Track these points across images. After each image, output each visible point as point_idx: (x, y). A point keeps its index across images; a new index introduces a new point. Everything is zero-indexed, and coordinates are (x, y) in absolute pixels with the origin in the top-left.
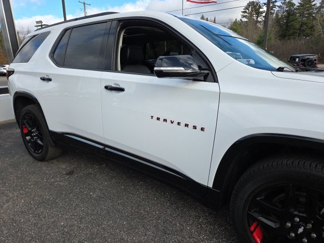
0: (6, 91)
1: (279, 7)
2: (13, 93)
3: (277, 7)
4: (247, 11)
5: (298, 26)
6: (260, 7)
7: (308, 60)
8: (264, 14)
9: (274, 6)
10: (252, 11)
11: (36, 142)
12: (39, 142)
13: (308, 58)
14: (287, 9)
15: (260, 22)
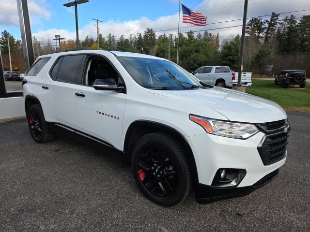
0: (21, 94)
1: (281, 24)
2: (25, 95)
3: (278, 24)
4: (250, 27)
5: (299, 42)
6: (262, 24)
7: (296, 75)
8: (265, 31)
9: (276, 23)
10: (254, 27)
11: (37, 129)
12: (39, 129)
13: (296, 74)
14: (289, 26)
15: (262, 37)
